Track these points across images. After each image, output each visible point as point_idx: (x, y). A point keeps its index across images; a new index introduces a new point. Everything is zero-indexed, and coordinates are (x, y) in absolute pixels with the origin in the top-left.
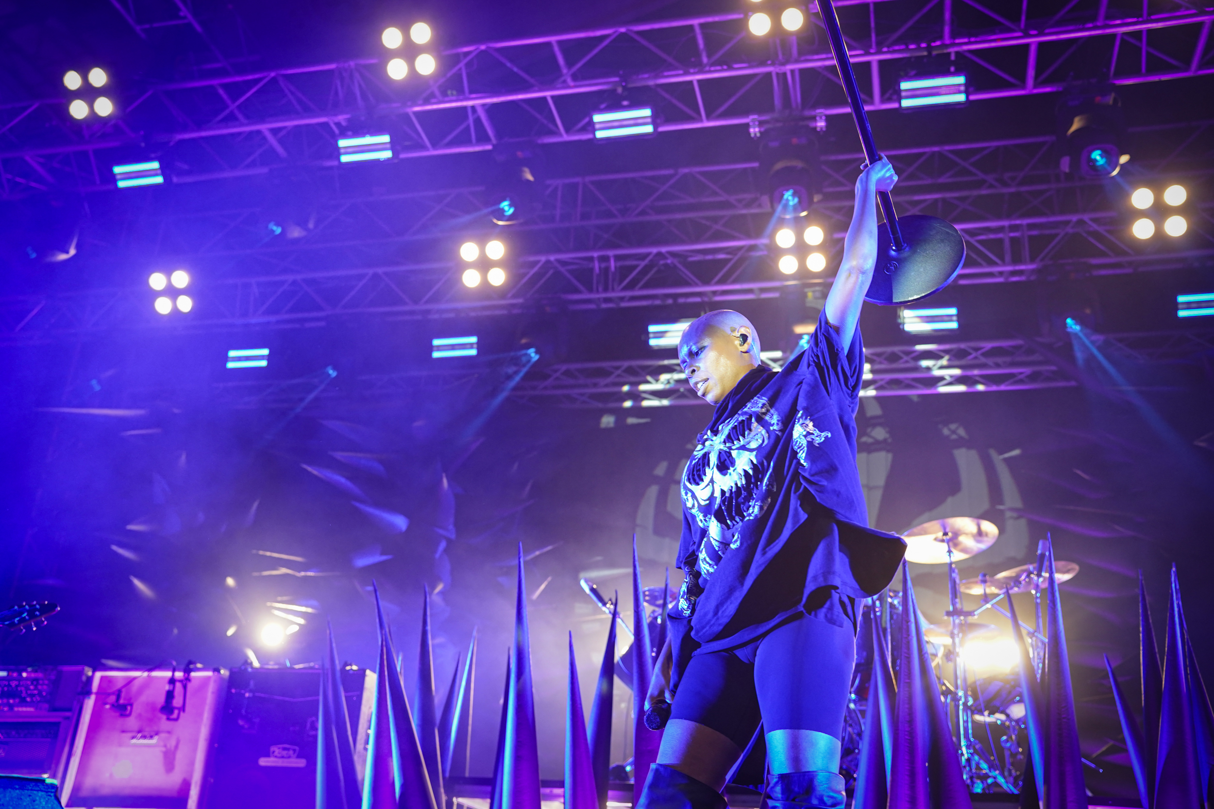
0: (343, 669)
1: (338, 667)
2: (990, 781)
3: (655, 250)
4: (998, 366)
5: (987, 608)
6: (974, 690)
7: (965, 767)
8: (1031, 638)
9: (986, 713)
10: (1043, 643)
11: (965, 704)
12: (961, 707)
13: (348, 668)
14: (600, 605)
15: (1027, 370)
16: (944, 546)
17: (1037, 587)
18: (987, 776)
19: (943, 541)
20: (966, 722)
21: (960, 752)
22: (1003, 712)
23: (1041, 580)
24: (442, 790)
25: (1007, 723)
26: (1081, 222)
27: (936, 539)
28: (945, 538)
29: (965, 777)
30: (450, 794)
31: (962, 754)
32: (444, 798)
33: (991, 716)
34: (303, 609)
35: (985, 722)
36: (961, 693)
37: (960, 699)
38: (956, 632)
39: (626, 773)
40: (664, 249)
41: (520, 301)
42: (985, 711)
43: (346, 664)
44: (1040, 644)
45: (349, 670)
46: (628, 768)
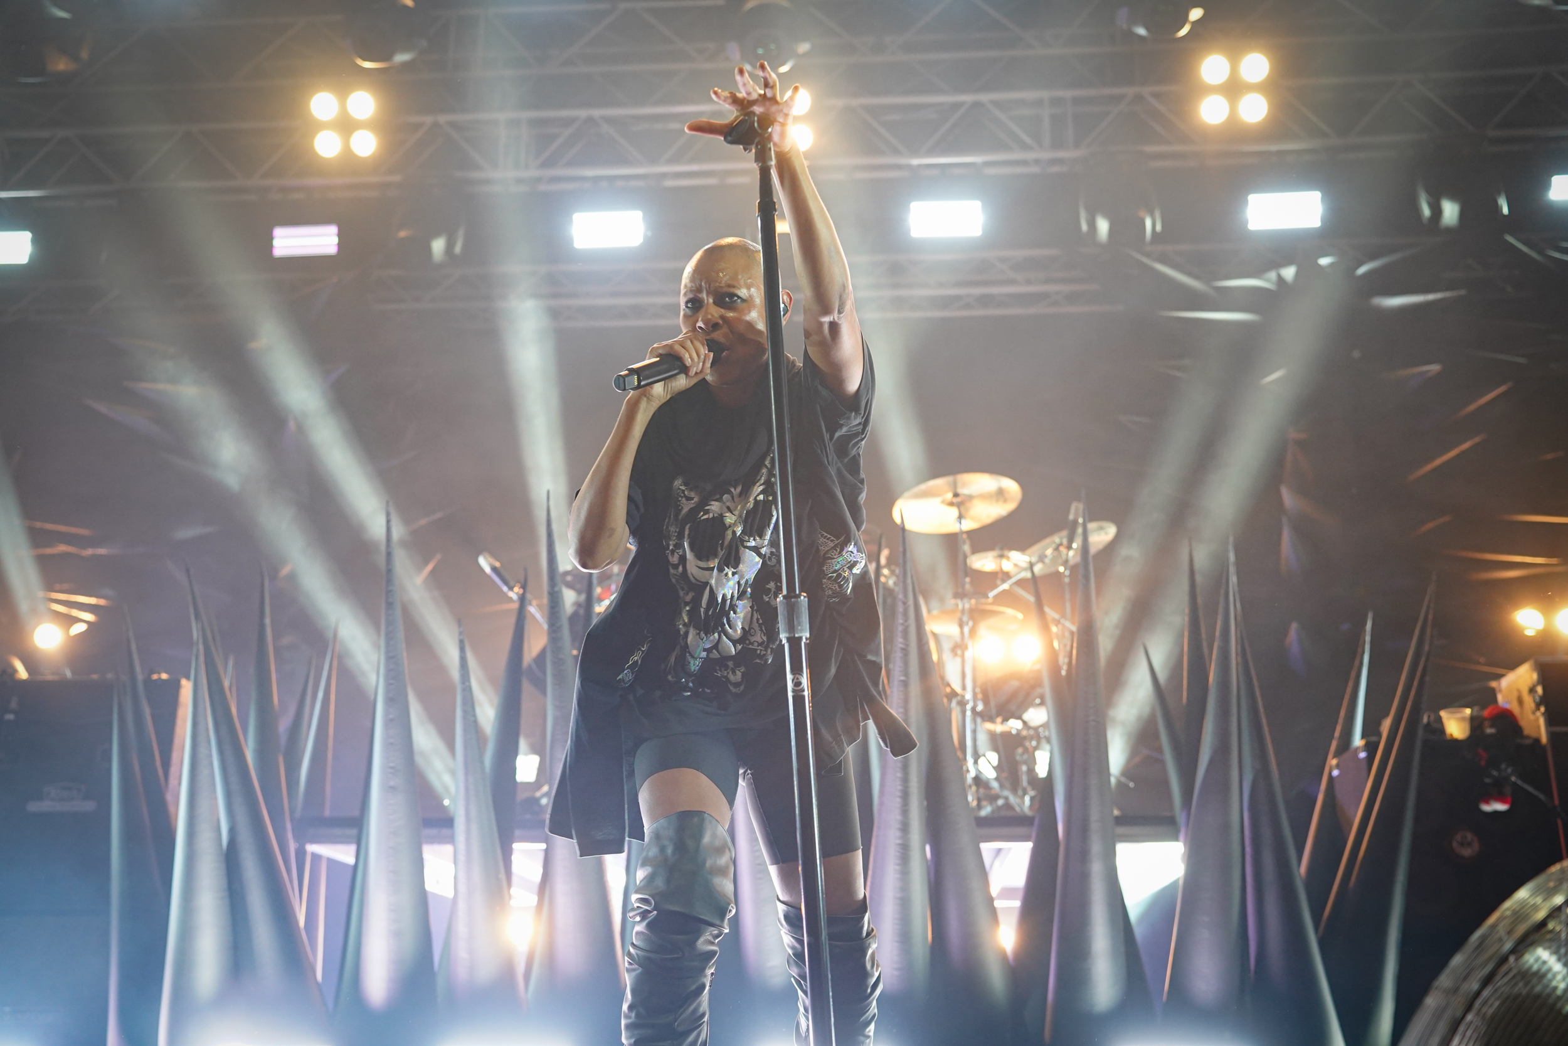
0: (148, 682)
1: (140, 677)
2: (1000, 802)
3: (583, 113)
4: (1028, 282)
5: (1004, 590)
6: (986, 692)
7: (970, 786)
8: (1056, 626)
9: (999, 720)
10: (1072, 633)
11: (973, 709)
12: (969, 713)
13: (155, 677)
14: (505, 589)
15: (1065, 288)
16: (954, 511)
17: (1065, 563)
18: (996, 797)
19: (951, 504)
20: (974, 732)
21: (964, 768)
22: (1019, 718)
23: (1071, 553)
24: (290, 835)
25: (1024, 733)
26: (1139, 98)
27: (943, 502)
28: (955, 500)
29: (970, 798)
30: (302, 839)
31: (968, 771)
32: (292, 846)
33: (1005, 723)
34: (92, 600)
35: (995, 731)
36: (968, 696)
37: (967, 702)
38: (965, 619)
39: (540, 806)
40: (596, 113)
41: (397, 178)
42: (997, 716)
43: (152, 672)
44: (1067, 634)
45: (156, 680)
46: (544, 801)
